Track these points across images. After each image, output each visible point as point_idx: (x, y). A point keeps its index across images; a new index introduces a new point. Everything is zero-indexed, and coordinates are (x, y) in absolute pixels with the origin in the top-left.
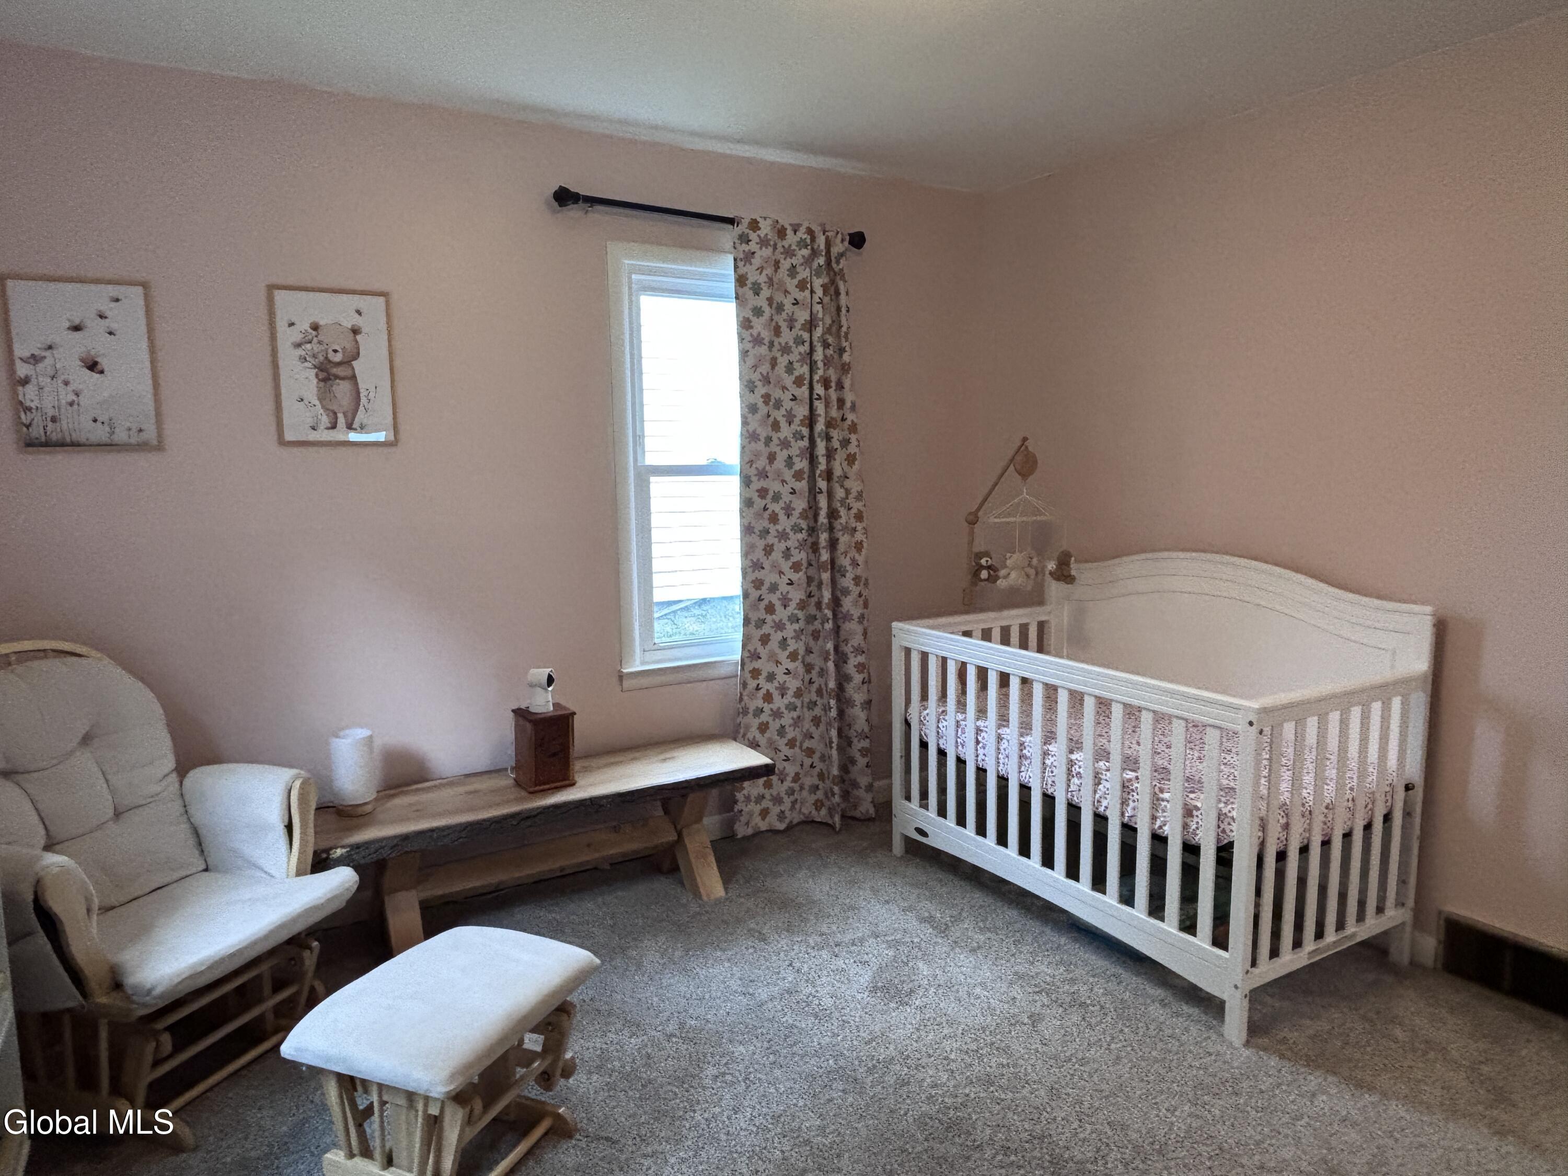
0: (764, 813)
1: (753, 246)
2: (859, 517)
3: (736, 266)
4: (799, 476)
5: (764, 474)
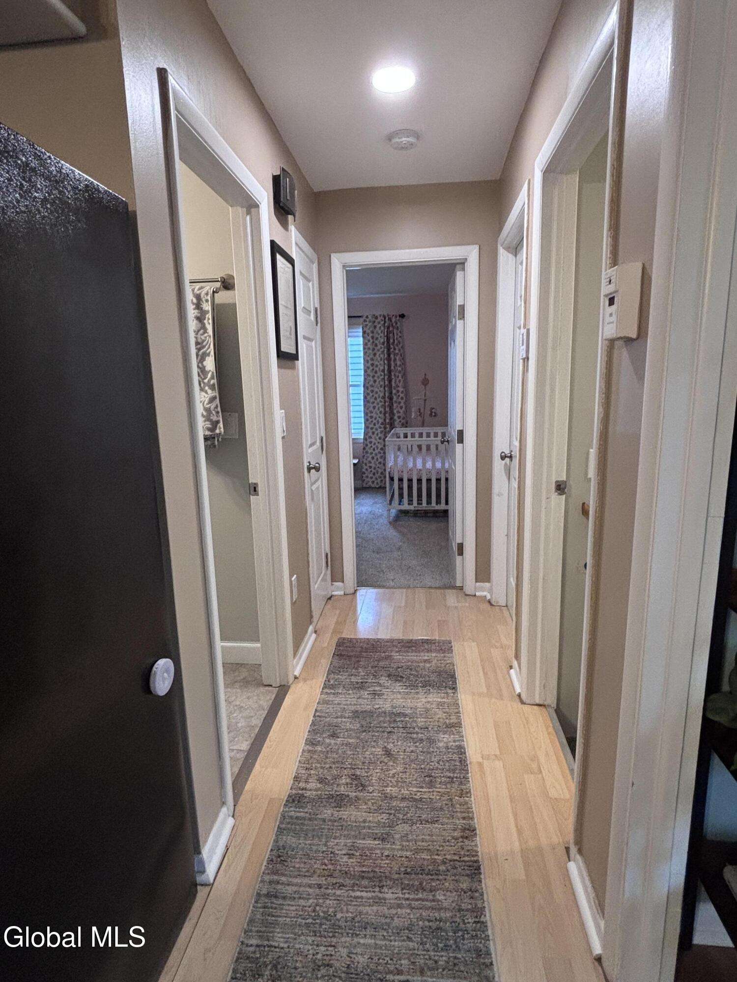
0: (373, 482)
1: (367, 323)
2: (402, 398)
3: (363, 329)
4: (381, 386)
5: (372, 386)
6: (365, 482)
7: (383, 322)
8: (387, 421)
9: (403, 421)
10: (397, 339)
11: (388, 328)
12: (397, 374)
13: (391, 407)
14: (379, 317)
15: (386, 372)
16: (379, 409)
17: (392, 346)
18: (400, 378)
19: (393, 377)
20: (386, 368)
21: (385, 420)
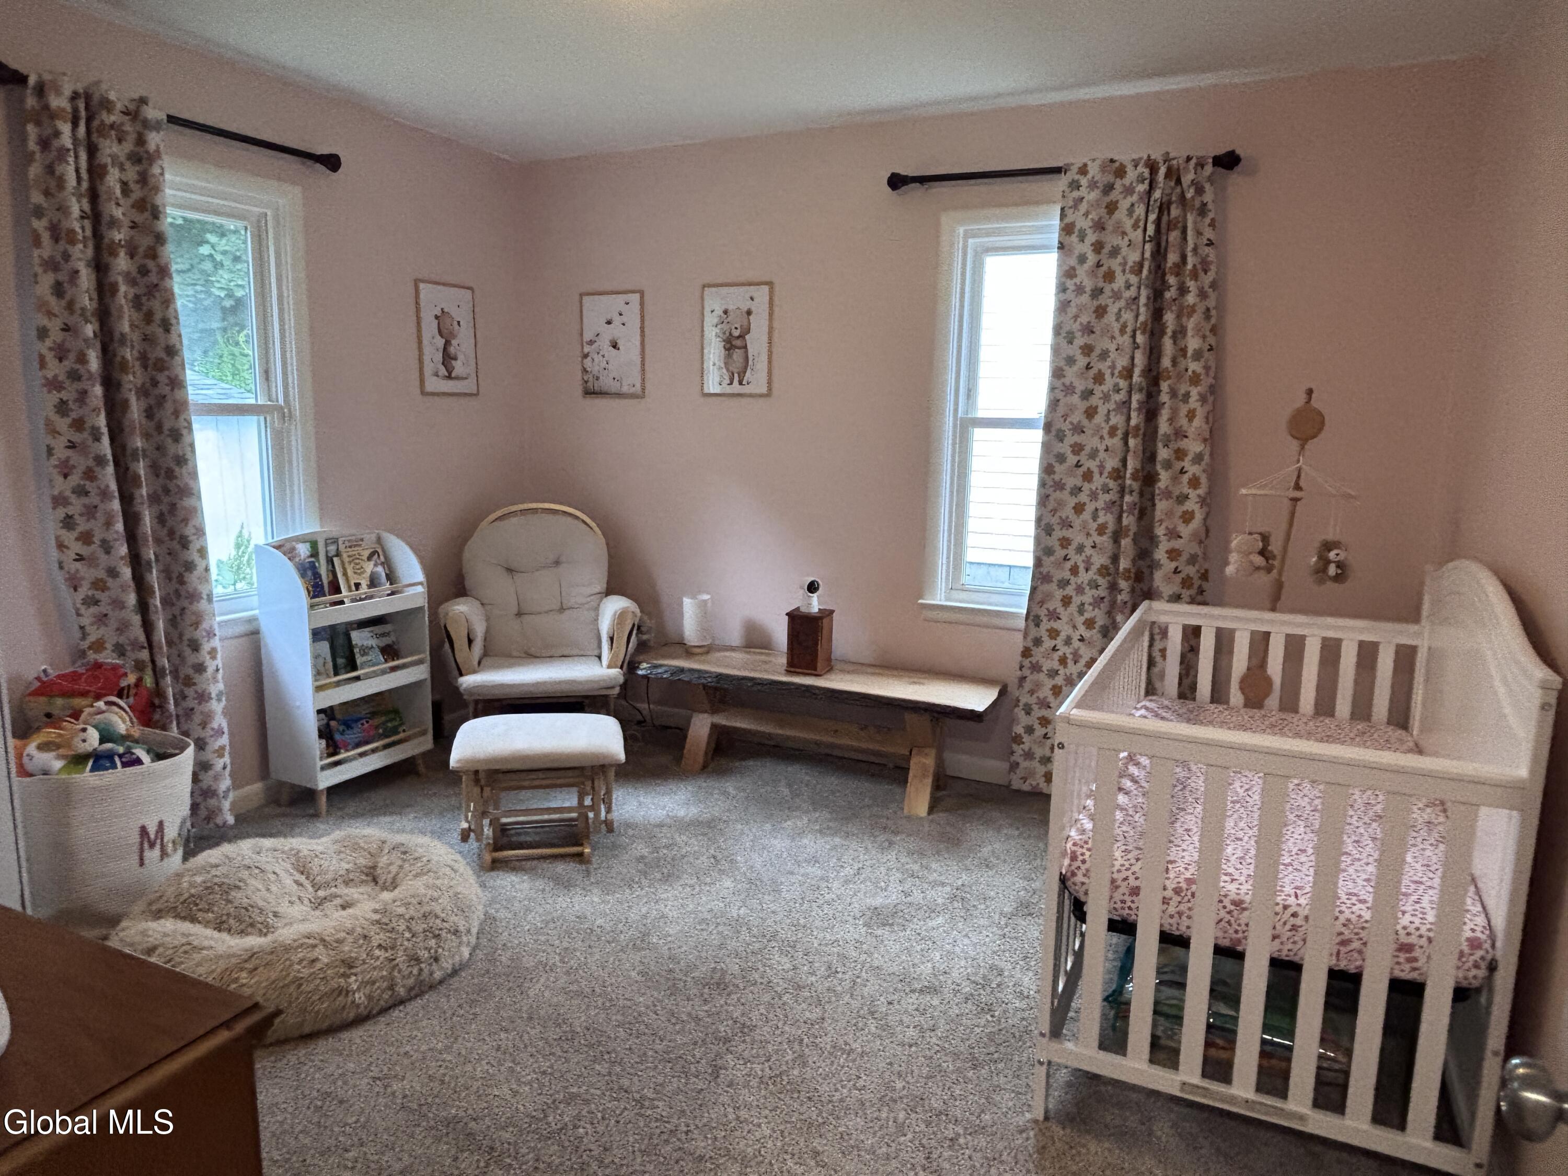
1: (1082, 192)
2: (1194, 483)
3: (1063, 216)
4: (1113, 432)
5: (1079, 429)
6: (1020, 772)
7: (1142, 188)
8: (1124, 564)
9: (1191, 570)
10: (1195, 250)
11: (1164, 208)
12: (1183, 388)
13: (1144, 512)
14: (1129, 168)
15: (1136, 378)
16: (1095, 517)
17: (1172, 280)
18: (1194, 402)
19: (1164, 397)
20: (1140, 360)
21: (1115, 559)
